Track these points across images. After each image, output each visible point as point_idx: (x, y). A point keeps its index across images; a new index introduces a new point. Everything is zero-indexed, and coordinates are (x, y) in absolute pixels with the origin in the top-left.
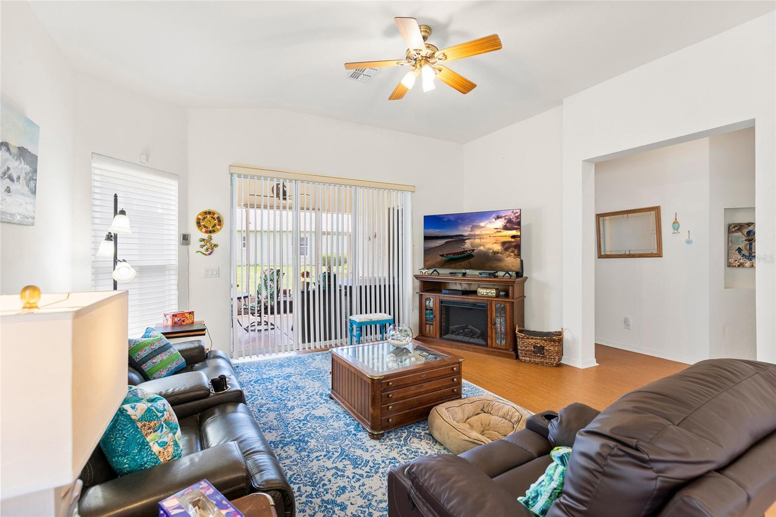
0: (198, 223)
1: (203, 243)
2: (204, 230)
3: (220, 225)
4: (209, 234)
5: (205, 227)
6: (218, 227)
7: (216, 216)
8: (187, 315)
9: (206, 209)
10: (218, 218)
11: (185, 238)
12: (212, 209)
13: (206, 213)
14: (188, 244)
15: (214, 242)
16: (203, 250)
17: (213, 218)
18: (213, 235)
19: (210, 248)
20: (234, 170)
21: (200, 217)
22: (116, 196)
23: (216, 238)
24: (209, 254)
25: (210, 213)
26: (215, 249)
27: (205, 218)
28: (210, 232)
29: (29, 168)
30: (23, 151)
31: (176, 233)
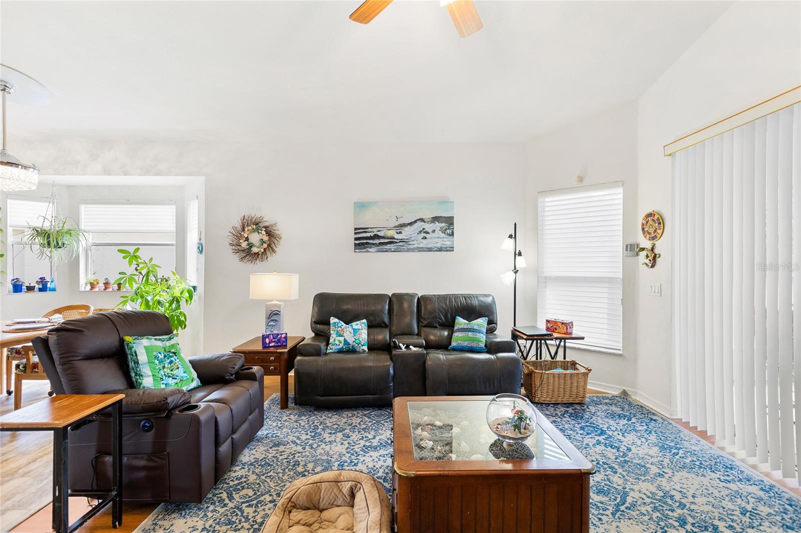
0: (643, 229)
1: (647, 253)
2: (648, 236)
3: (660, 229)
4: (652, 242)
5: (649, 233)
6: (659, 232)
7: (656, 217)
8: (560, 325)
9: (649, 211)
11: (630, 248)
12: (654, 209)
13: (648, 216)
14: (634, 255)
15: (657, 251)
16: (647, 261)
17: (655, 220)
18: (656, 243)
19: (654, 260)
20: (669, 150)
21: (644, 222)
22: (515, 224)
23: (659, 245)
24: (653, 266)
25: (651, 215)
26: (658, 260)
27: (647, 222)
28: (653, 238)
29: (443, 225)
30: (435, 219)
31: (621, 244)
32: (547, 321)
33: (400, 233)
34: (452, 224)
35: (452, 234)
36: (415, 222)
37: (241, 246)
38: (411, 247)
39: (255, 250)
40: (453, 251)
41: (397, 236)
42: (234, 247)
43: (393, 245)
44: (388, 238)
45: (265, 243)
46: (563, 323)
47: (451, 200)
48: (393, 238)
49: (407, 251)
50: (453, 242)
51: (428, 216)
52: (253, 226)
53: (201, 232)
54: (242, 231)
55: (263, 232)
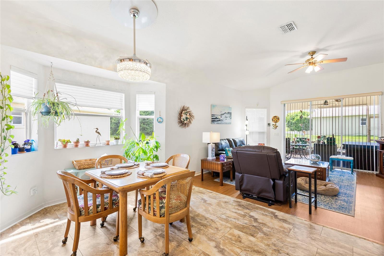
0: (272, 120)
1: (274, 126)
2: (274, 122)
3: (278, 120)
4: (275, 123)
5: (274, 121)
6: (278, 121)
7: (277, 118)
10: (278, 118)
11: (269, 124)
12: (276, 115)
13: (274, 117)
14: (270, 126)
15: (277, 125)
16: (274, 128)
17: (276, 118)
18: (276, 123)
20: (283, 103)
21: (273, 118)
22: (247, 117)
23: (278, 124)
24: (276, 129)
25: (275, 117)
26: (277, 127)
28: (276, 122)
29: (230, 115)
30: (228, 113)
31: (266, 123)
32: (259, 144)
33: (221, 117)
34: (231, 115)
35: (231, 119)
36: (224, 114)
37: (181, 120)
38: (223, 122)
39: (185, 122)
40: (231, 124)
41: (221, 118)
43: (220, 121)
44: (219, 119)
46: (263, 144)
47: (231, 107)
48: (220, 119)
49: (223, 124)
50: (231, 121)
51: (227, 112)
52: (185, 111)
53: (160, 112)
54: (182, 113)
55: (188, 114)
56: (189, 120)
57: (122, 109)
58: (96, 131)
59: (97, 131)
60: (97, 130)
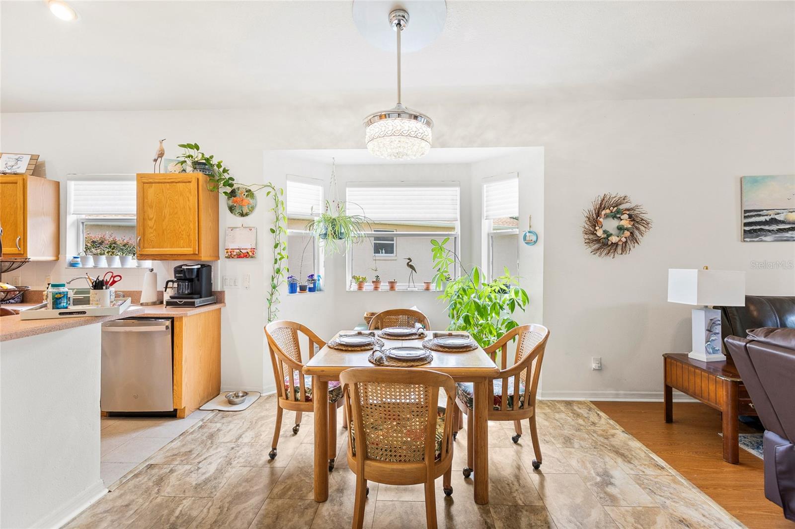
37: (596, 234)
39: (614, 239)
42: (586, 237)
45: (628, 231)
52: (612, 208)
53: (530, 218)
54: (598, 215)
55: (625, 216)
56: (627, 234)
57: (457, 218)
58: (408, 264)
59: (410, 264)
60: (409, 261)
